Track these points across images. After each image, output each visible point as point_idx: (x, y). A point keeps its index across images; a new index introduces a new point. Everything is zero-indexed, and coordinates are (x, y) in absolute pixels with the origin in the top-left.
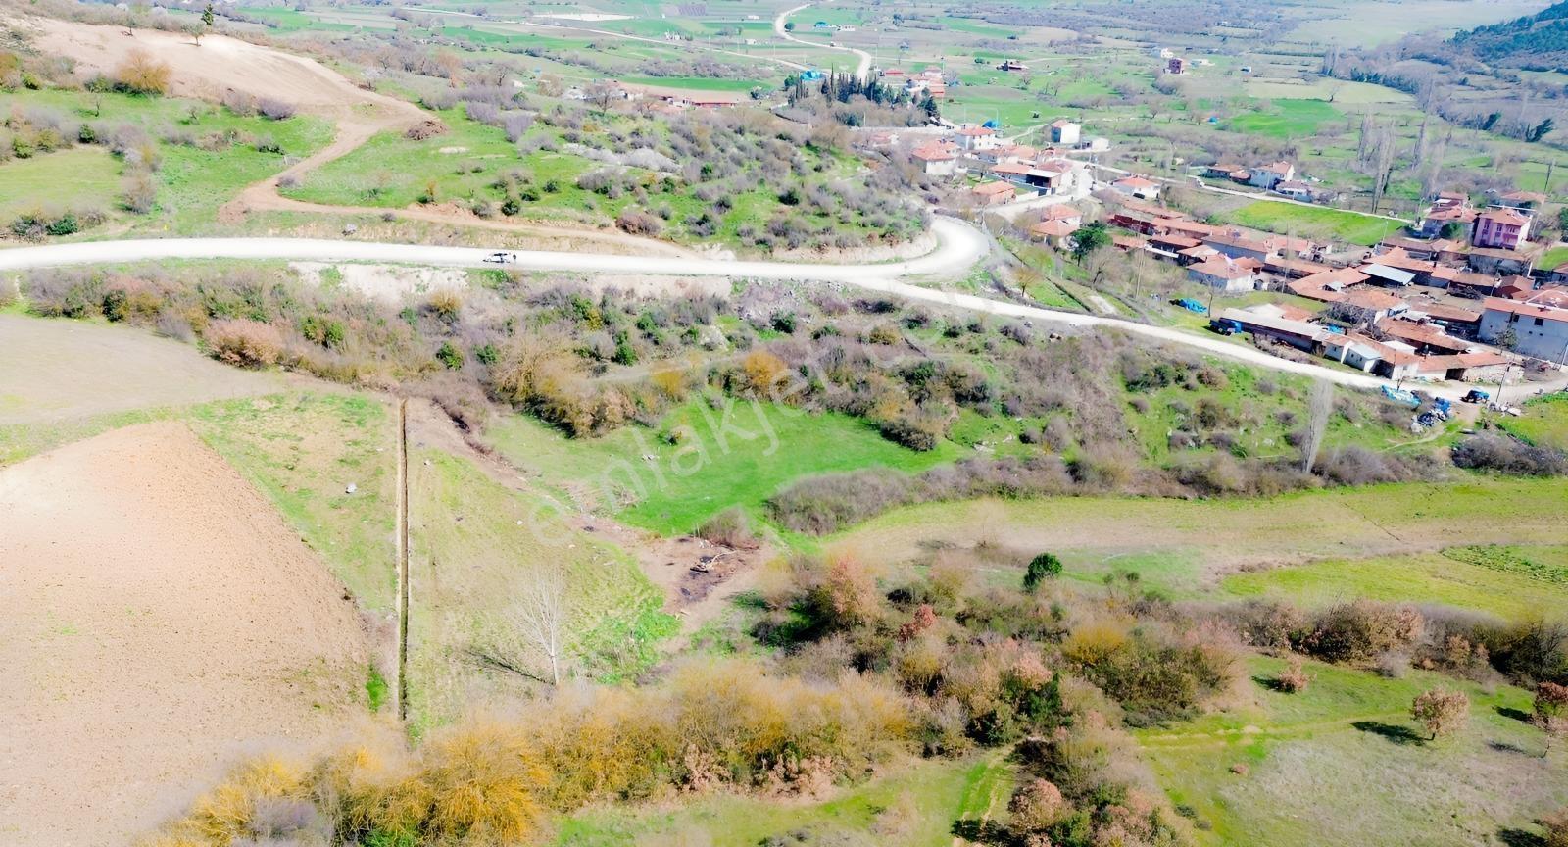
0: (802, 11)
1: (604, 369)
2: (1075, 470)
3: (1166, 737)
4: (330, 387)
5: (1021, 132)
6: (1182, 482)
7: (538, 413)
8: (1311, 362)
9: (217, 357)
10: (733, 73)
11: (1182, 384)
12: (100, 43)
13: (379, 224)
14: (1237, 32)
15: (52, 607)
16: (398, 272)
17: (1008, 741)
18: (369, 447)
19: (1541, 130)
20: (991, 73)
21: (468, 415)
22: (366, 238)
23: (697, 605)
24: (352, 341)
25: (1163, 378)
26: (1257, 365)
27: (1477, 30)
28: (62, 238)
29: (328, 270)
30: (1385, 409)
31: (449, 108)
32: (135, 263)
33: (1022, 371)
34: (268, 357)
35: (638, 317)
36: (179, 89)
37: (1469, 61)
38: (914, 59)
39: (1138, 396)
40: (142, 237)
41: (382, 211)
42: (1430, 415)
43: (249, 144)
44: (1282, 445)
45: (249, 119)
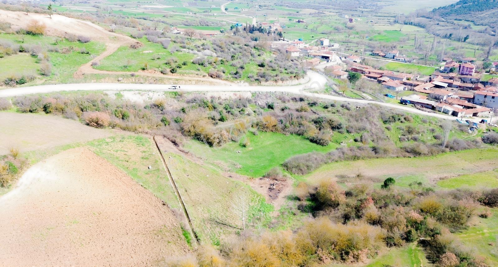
0: (228, 4)
1: (217, 123)
2: (375, 149)
3: (462, 235)
4: (127, 133)
5: (310, 42)
6: (408, 152)
7: (198, 139)
8: (434, 113)
9: (88, 124)
10: (213, 24)
11: (400, 121)
12: (18, 18)
13: (130, 77)
14: (366, 10)
15: (67, 214)
16: (141, 94)
17: (415, 240)
18: (149, 153)
19: (466, 38)
20: (295, 24)
21: (178, 141)
22: (126, 82)
23: (276, 200)
24: (132, 117)
25: (394, 119)
26: (420, 114)
27: (439, 8)
28: (21, 85)
29: (117, 94)
30: (460, 126)
31: (141, 38)
32: (51, 93)
33: (351, 119)
34: (106, 124)
35: (224, 106)
36: (49, 33)
37: (438, 17)
38: (269, 19)
39: (387, 125)
40: (49, 84)
41: (131, 73)
42: (473, 127)
43: (77, 51)
44: (433, 139)
45: (75, 42)
